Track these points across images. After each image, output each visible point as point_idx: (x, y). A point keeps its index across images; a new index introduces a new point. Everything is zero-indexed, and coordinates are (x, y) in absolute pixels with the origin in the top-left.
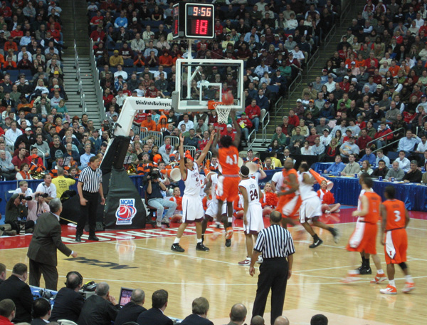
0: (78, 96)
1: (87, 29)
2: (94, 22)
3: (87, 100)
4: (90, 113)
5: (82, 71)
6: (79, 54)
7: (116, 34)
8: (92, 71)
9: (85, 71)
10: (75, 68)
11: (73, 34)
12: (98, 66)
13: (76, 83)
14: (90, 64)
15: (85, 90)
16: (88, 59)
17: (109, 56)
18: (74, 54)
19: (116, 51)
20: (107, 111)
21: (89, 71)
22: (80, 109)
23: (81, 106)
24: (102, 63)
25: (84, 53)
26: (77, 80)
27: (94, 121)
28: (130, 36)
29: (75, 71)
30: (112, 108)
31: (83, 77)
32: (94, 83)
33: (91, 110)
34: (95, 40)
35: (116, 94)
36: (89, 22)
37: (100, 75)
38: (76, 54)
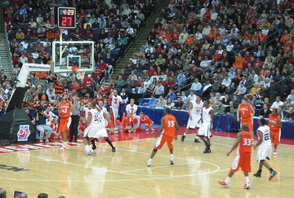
1: (3, 16)
2: (7, 12)
3: (3, 60)
4: (4, 68)
7: (21, 17)
12: (9, 39)
14: (4, 37)
15: (1, 54)
16: (3, 34)
17: (15, 33)
19: (20, 30)
20: (14, 67)
21: (4, 42)
24: (12, 37)
25: (1, 31)
28: (28, 20)
30: (17, 65)
32: (7, 49)
33: (5, 66)
34: (8, 23)
35: (20, 56)
36: (4, 12)
37: (10, 44)
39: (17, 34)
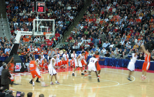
0: (3, 31)
1: (5, 10)
2: (8, 8)
3: (6, 32)
4: (6, 36)
6: (3, 18)
7: (15, 11)
8: (7, 23)
9: (5, 23)
10: (2, 22)
11: (1, 11)
12: (9, 21)
13: (2, 27)
14: (6, 21)
15: (5, 29)
16: (6, 19)
17: (12, 18)
18: (1, 18)
19: (15, 17)
20: (12, 35)
22: (3, 35)
23: (4, 34)
24: (10, 21)
25: (5, 17)
26: (2, 26)
27: (8, 39)
28: (19, 12)
29: (2, 23)
30: (14, 35)
31: (4, 25)
32: (8, 27)
34: (8, 13)
36: (6, 8)
37: (10, 24)
38: (2, 18)
39: (13, 19)
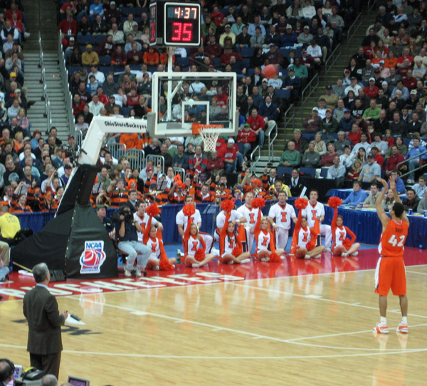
0: (43, 103)
1: (55, 17)
2: (65, 10)
3: (54, 107)
4: (56, 125)
5: (49, 70)
6: (43, 50)
7: (92, 21)
8: (60, 70)
9: (52, 70)
10: (40, 66)
11: (38, 24)
12: (67, 64)
13: (41, 86)
14: (58, 62)
15: (52, 95)
16: (56, 55)
17: (80, 53)
18: (39, 49)
19: (89, 46)
20: (77, 122)
21: (57, 71)
22: (45, 120)
23: (45, 116)
24: (74, 61)
25: (51, 48)
26: (41, 82)
27: (62, 135)
28: (107, 26)
29: (39, 70)
30: (81, 118)
31: (48, 78)
32: (63, 86)
33: (58, 120)
34: (65, 32)
35: (90, 100)
36: (58, 10)
37: (69, 76)
38: (41, 50)
39: (84, 54)
